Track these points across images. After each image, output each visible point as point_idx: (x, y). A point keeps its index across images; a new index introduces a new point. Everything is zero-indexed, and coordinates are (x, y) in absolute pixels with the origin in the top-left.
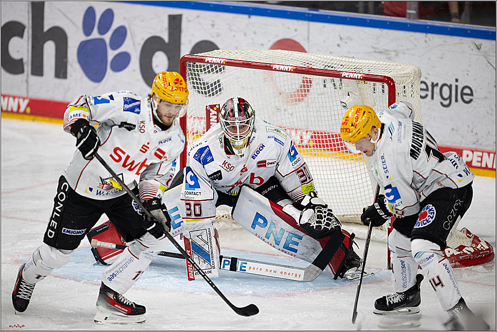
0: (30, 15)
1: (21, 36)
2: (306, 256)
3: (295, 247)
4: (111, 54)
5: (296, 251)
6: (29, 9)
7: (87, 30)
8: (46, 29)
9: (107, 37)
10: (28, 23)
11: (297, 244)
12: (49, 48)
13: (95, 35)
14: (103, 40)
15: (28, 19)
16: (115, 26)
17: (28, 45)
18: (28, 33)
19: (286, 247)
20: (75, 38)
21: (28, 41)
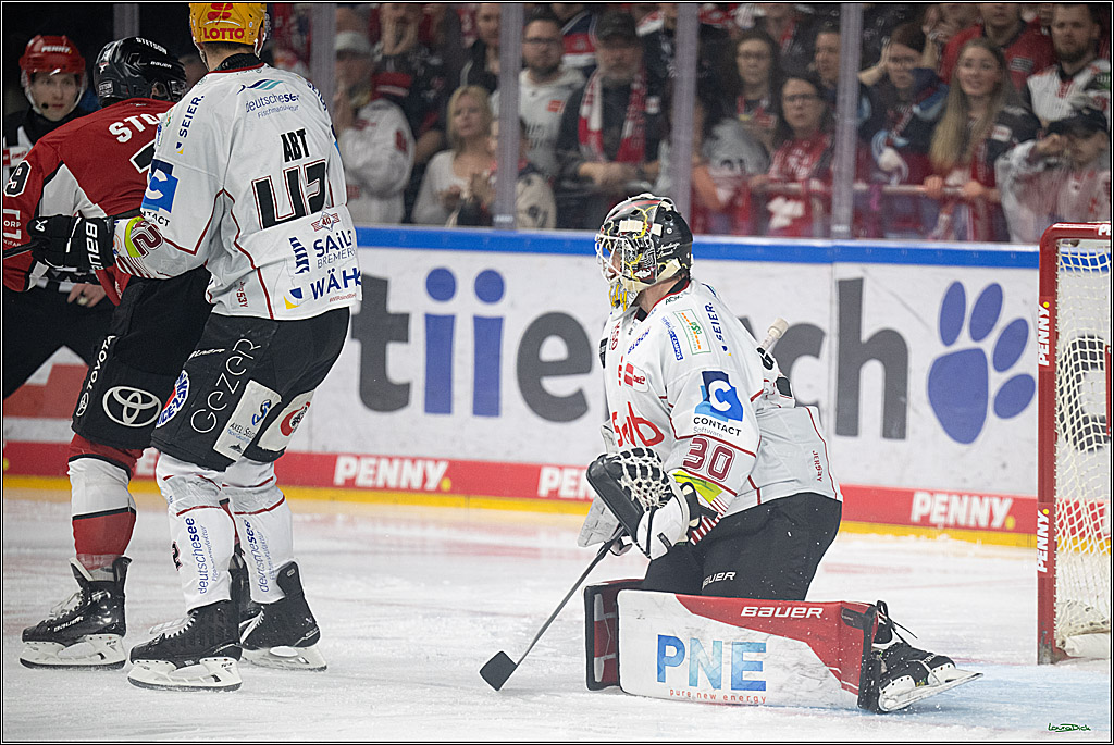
0: (836, 308)
1: (817, 355)
2: (789, 689)
3: (756, 676)
4: (996, 380)
5: (762, 686)
6: (831, 297)
7: (948, 333)
8: (866, 335)
9: (988, 345)
10: (831, 328)
11: (759, 667)
12: (872, 376)
13: (964, 341)
14: (980, 352)
15: (831, 319)
16: (1004, 320)
17: (829, 372)
18: (830, 346)
19: (738, 684)
20: (925, 351)
21: (830, 364)
